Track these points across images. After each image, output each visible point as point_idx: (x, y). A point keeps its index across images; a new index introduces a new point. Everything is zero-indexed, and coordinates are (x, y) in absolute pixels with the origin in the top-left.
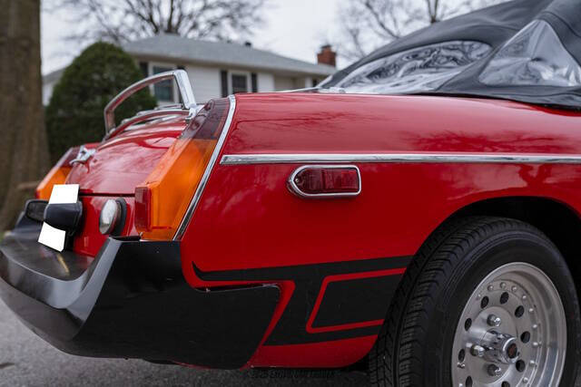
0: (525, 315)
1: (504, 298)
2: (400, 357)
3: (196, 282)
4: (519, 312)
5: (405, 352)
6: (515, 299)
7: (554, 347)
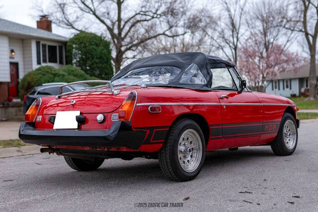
0: (192, 144)
1: (188, 139)
2: (167, 150)
3: (134, 129)
4: (191, 143)
5: (168, 149)
6: (190, 140)
7: (199, 150)
